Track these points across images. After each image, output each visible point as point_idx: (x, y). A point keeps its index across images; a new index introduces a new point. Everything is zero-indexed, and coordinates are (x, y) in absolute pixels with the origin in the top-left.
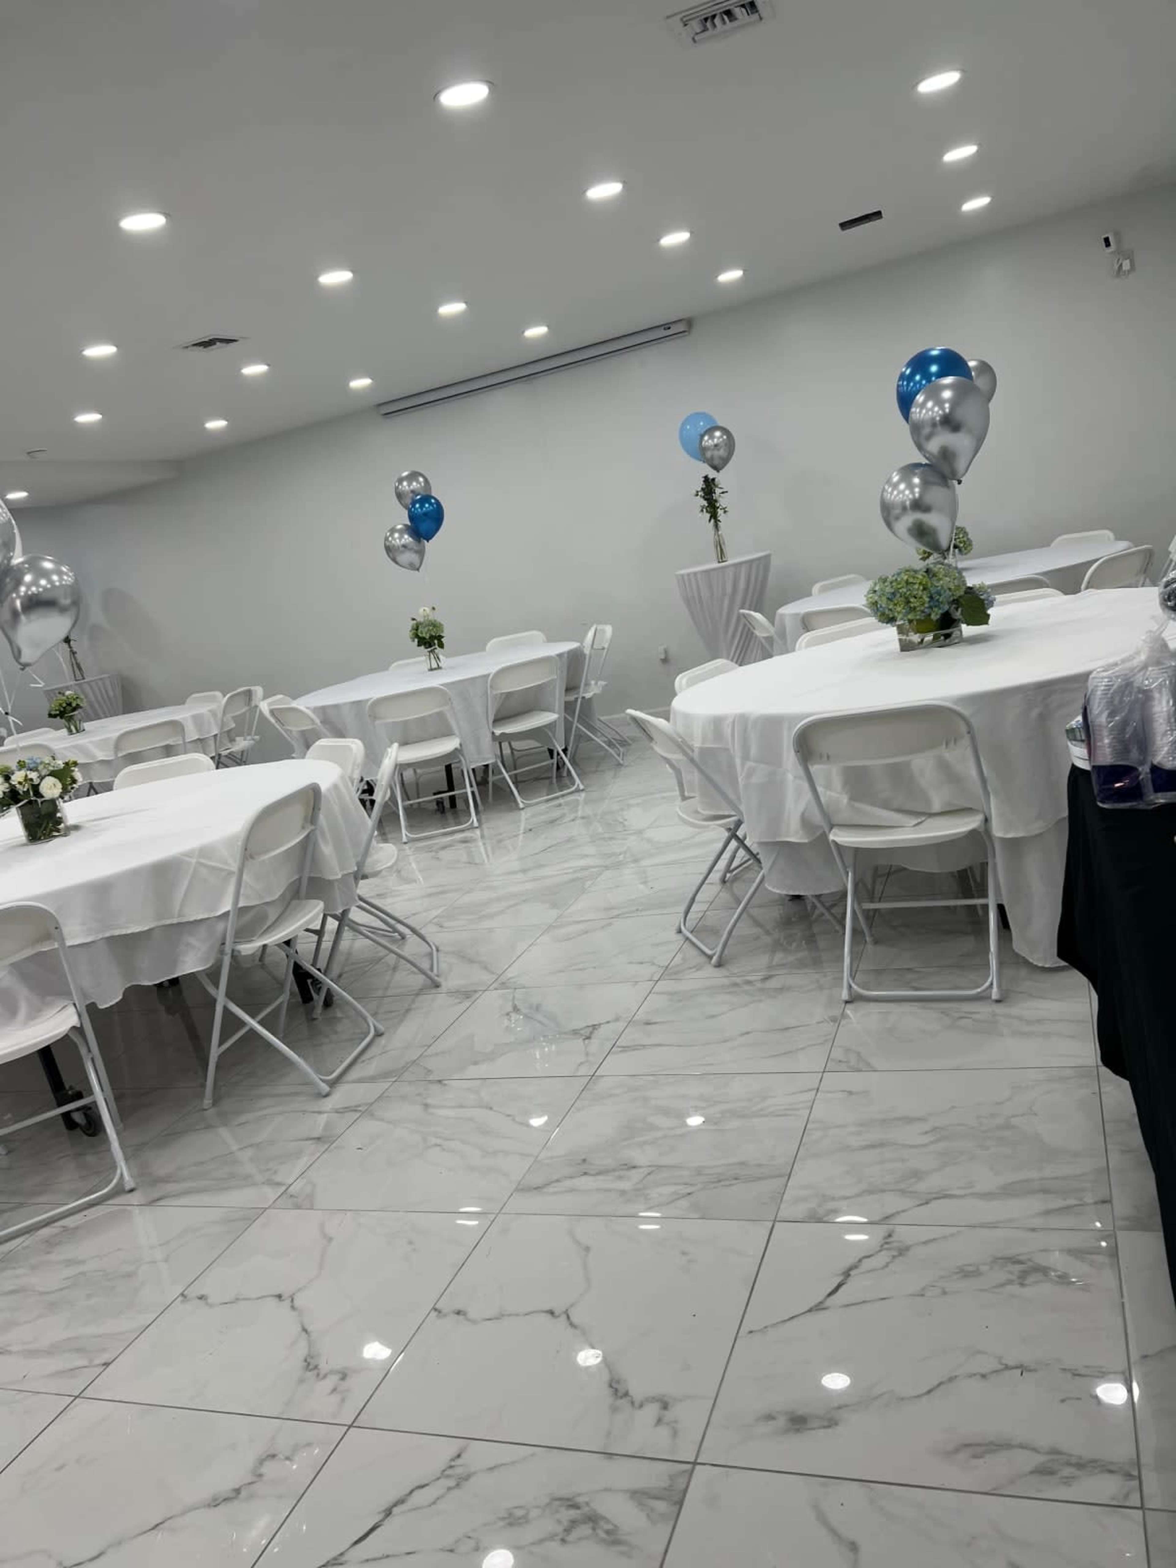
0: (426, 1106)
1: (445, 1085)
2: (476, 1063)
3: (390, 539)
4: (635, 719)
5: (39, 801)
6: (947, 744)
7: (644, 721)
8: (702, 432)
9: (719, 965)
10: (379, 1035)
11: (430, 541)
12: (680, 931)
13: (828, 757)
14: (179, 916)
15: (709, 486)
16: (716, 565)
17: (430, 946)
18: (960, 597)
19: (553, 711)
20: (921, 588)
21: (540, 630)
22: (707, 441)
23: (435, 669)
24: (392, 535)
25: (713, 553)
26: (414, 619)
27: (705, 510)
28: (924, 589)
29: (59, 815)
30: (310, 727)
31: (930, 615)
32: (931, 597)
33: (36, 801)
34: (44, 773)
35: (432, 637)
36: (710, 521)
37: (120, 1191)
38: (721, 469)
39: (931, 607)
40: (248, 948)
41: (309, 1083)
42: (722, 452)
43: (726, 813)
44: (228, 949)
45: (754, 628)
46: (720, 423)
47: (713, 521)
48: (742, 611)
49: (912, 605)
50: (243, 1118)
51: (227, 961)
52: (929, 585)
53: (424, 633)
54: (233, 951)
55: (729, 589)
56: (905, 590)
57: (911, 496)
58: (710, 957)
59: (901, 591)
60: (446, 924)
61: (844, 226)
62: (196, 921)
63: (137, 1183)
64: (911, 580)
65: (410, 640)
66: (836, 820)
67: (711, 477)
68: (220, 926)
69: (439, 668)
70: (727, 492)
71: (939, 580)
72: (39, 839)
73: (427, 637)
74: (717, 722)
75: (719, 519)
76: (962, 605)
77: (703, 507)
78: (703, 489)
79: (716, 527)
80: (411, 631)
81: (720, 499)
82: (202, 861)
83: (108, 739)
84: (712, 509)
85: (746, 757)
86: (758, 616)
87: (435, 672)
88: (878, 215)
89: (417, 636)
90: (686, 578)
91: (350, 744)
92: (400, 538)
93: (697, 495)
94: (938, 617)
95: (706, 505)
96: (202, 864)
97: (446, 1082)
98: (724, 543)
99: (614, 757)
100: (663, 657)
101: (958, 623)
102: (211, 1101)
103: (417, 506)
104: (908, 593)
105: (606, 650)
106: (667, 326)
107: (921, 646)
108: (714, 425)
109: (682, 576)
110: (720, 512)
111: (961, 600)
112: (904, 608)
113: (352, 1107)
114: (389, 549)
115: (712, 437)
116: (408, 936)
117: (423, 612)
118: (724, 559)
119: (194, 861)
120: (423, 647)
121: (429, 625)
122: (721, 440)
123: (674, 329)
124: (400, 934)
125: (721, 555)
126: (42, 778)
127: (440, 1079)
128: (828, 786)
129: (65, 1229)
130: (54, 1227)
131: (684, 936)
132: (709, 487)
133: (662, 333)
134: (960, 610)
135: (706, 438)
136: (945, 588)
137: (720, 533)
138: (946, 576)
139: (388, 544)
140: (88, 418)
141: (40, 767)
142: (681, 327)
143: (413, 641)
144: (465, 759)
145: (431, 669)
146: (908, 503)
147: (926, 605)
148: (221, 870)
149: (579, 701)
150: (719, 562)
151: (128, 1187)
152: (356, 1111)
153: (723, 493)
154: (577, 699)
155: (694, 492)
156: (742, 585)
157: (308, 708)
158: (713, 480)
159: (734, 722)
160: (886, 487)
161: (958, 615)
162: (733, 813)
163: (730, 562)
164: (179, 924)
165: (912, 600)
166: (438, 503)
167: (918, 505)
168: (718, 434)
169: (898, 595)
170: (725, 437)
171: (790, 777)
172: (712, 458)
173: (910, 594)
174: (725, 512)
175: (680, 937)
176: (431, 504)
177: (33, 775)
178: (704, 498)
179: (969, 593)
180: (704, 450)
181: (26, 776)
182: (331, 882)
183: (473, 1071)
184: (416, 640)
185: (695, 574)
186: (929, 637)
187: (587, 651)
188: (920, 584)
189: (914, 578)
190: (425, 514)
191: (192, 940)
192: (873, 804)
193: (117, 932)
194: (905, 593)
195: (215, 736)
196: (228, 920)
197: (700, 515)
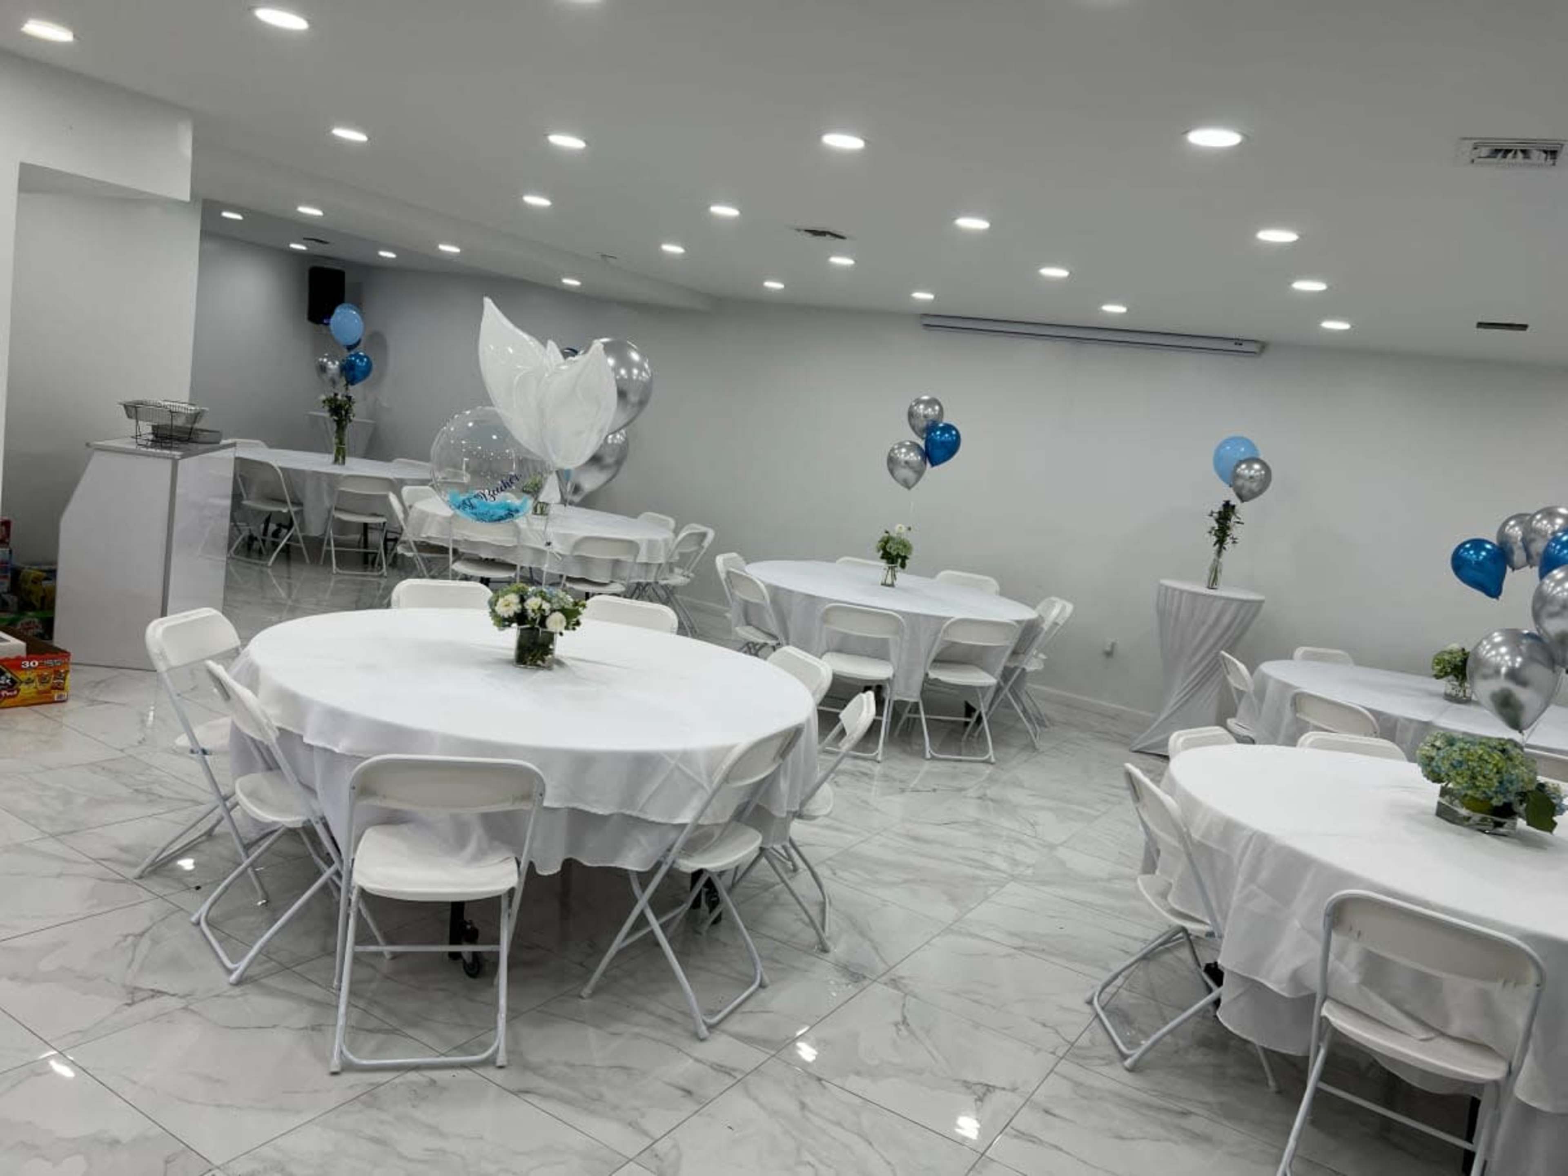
0: (803, 1106)
1: (824, 1087)
2: (858, 1073)
3: (896, 451)
4: (1129, 776)
5: (541, 630)
6: (1505, 983)
7: (1139, 782)
8: (1242, 458)
9: (1131, 1070)
10: (762, 986)
11: (936, 468)
12: (1090, 1002)
13: (1359, 934)
14: (641, 811)
15: (1227, 511)
16: (1204, 590)
17: (824, 898)
18: (1529, 791)
19: (991, 673)
20: (1495, 770)
21: (996, 578)
22: (1244, 470)
23: (889, 586)
24: (899, 448)
25: (1206, 576)
26: (887, 532)
27: (1213, 532)
28: (1498, 772)
29: (551, 647)
30: (757, 601)
31: (1491, 798)
32: (1501, 783)
33: (538, 630)
34: (555, 606)
35: (898, 556)
36: (1215, 545)
37: (490, 1062)
38: (1246, 501)
39: (1496, 793)
40: (689, 865)
41: (688, 1014)
42: (1254, 486)
43: (1198, 917)
44: (669, 860)
45: (1228, 673)
46: (1261, 457)
47: (1217, 546)
48: (1223, 652)
49: (1478, 784)
50: (619, 1027)
51: (664, 869)
52: (1504, 770)
53: (893, 550)
54: (674, 862)
55: (1210, 620)
56: (1475, 764)
57: (1510, 664)
58: (1124, 1057)
59: (1470, 763)
60: (840, 873)
61: (1480, 325)
62: (653, 822)
63: (508, 1061)
64: (1486, 757)
65: (876, 550)
66: (1332, 993)
67: (1232, 503)
68: (672, 835)
69: (892, 585)
70: (1243, 523)
71: (1515, 767)
72: (525, 663)
73: (894, 553)
74: (1230, 828)
75: (1226, 546)
76: (1529, 800)
77: (1213, 528)
78: (1220, 513)
79: (1219, 553)
80: (880, 542)
81: (1234, 528)
82: (681, 766)
83: (571, 535)
84: (1222, 533)
85: (1251, 878)
86: (1242, 667)
87: (887, 588)
88: (1524, 327)
89: (884, 549)
90: (1169, 593)
91: (819, 666)
92: (907, 453)
93: (1211, 515)
94: (1501, 804)
95: (1217, 528)
96: (679, 768)
97: (827, 1084)
98: (1221, 571)
99: (1030, 735)
100: (1108, 649)
101: (1517, 817)
102: (590, 992)
103: (938, 433)
104: (1479, 769)
105: (1058, 627)
106: (1239, 342)
107: (1466, 823)
108: (1254, 456)
109: (1167, 588)
110: (1228, 540)
111: (1529, 794)
112: (1466, 782)
113: (726, 1067)
114: (892, 461)
115: (1250, 468)
116: (801, 870)
117: (898, 529)
118: (1215, 586)
119: (673, 762)
120: (884, 561)
121: (900, 543)
122: (1258, 474)
123: (1245, 347)
124: (794, 865)
125: (1213, 583)
126: (553, 611)
127: (821, 1076)
128: (1340, 957)
129: (433, 1082)
130: (423, 1076)
131: (1095, 1009)
132: (1226, 513)
133: (1231, 346)
134: (1525, 805)
135: (1243, 466)
136: (1520, 778)
137: (1221, 560)
138: (1523, 765)
139: (892, 455)
140: (673, 249)
141: (554, 600)
142: (1253, 348)
143: (879, 551)
144: (891, 690)
145: (884, 584)
146: (1504, 670)
147: (1493, 789)
148: (694, 780)
149: (1018, 672)
150: (1209, 588)
151: (499, 1063)
152: (730, 1074)
153: (1238, 523)
154: (1016, 668)
155: (1209, 512)
156: (1226, 620)
157: (762, 582)
158: (1233, 507)
159: (1251, 838)
160: (1485, 643)
161: (1521, 808)
162: (1208, 921)
163: (1222, 592)
164: (638, 819)
165: (1480, 778)
166: (958, 436)
167: (1513, 675)
168: (1257, 466)
169: (1465, 767)
170: (1263, 472)
171: (1296, 923)
172: (1242, 487)
173: (1480, 772)
174: (1234, 542)
175: (1087, 1009)
176: (951, 435)
177: (546, 606)
178: (1217, 521)
179: (1540, 790)
180: (1237, 476)
181: (541, 606)
182: (773, 817)
183: (854, 1083)
184: (881, 552)
185: (1182, 592)
186: (1477, 817)
187: (1046, 626)
188: (1495, 765)
189: (1490, 755)
190: (943, 443)
191: (643, 839)
192: (1381, 995)
193: (582, 806)
194: (1474, 768)
195: (660, 565)
196: (682, 831)
197: (1207, 535)
